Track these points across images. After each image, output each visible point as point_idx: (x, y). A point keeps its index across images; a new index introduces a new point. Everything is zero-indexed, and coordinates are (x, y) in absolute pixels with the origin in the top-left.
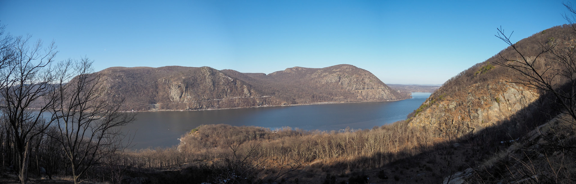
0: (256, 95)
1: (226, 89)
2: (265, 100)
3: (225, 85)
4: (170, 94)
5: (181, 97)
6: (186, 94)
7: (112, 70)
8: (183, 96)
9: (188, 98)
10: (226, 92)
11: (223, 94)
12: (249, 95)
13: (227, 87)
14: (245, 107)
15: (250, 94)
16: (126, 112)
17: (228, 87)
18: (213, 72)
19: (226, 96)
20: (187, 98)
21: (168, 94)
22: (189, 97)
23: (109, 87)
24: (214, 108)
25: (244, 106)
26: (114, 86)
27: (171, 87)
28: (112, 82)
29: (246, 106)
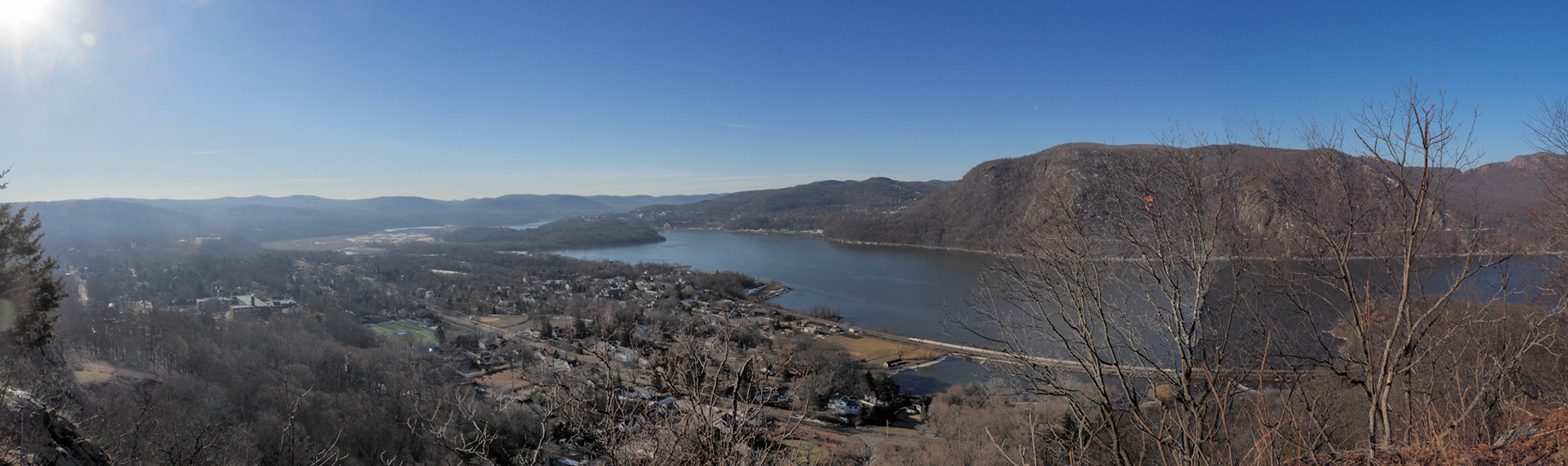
0: (1460, 226)
1: (1383, 209)
2: (1480, 238)
3: (1380, 198)
4: (1237, 216)
5: (1267, 224)
6: (1283, 216)
7: (1080, 149)
8: (1274, 221)
9: (1287, 226)
10: (1384, 215)
11: (1376, 220)
12: (1440, 223)
13: (1384, 203)
14: (1434, 254)
15: (1444, 222)
16: (1127, 260)
17: (1387, 202)
18: (1347, 163)
19: (1384, 224)
20: (1285, 227)
21: (1231, 215)
22: (1290, 225)
23: (1077, 194)
24: (1355, 256)
25: (1430, 251)
26: (1092, 191)
27: (1240, 198)
28: (1083, 180)
29: (1437, 252)
